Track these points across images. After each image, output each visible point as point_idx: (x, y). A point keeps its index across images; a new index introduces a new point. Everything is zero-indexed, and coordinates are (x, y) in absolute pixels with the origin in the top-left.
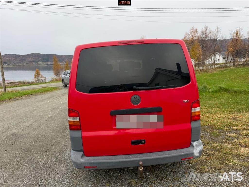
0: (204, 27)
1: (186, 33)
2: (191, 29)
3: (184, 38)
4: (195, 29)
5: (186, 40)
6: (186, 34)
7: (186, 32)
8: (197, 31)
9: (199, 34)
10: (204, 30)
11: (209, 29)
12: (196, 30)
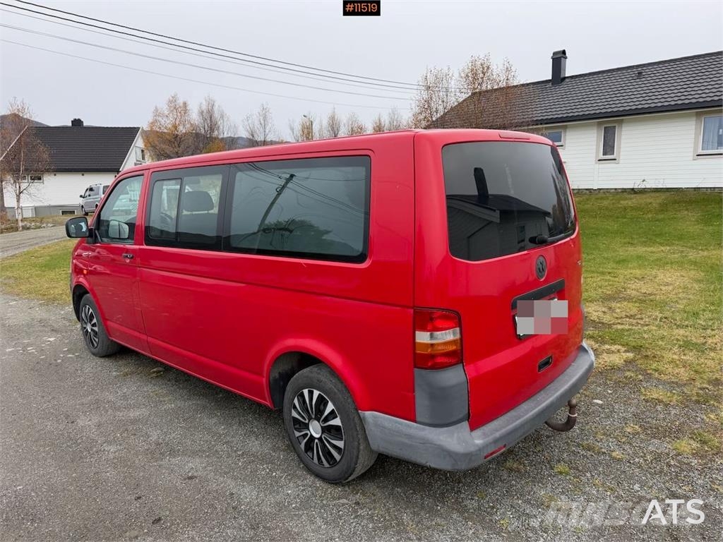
0: (206, 100)
1: (156, 110)
2: (170, 102)
3: (152, 123)
4: (180, 102)
5: (157, 132)
6: (157, 113)
7: (156, 108)
8: (188, 108)
9: (194, 117)
10: (204, 108)
11: (219, 106)
12: (185, 104)
